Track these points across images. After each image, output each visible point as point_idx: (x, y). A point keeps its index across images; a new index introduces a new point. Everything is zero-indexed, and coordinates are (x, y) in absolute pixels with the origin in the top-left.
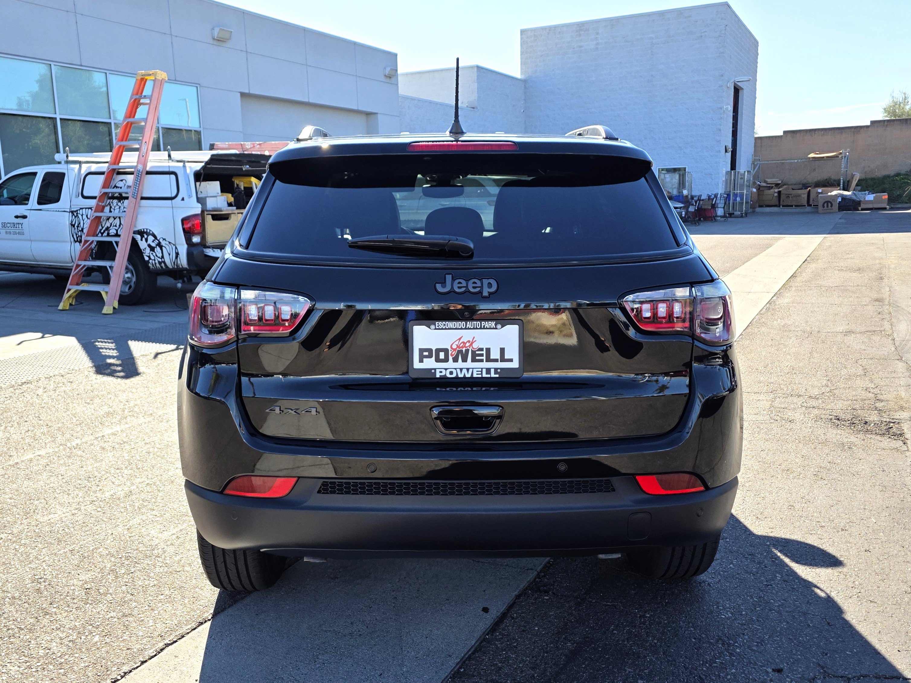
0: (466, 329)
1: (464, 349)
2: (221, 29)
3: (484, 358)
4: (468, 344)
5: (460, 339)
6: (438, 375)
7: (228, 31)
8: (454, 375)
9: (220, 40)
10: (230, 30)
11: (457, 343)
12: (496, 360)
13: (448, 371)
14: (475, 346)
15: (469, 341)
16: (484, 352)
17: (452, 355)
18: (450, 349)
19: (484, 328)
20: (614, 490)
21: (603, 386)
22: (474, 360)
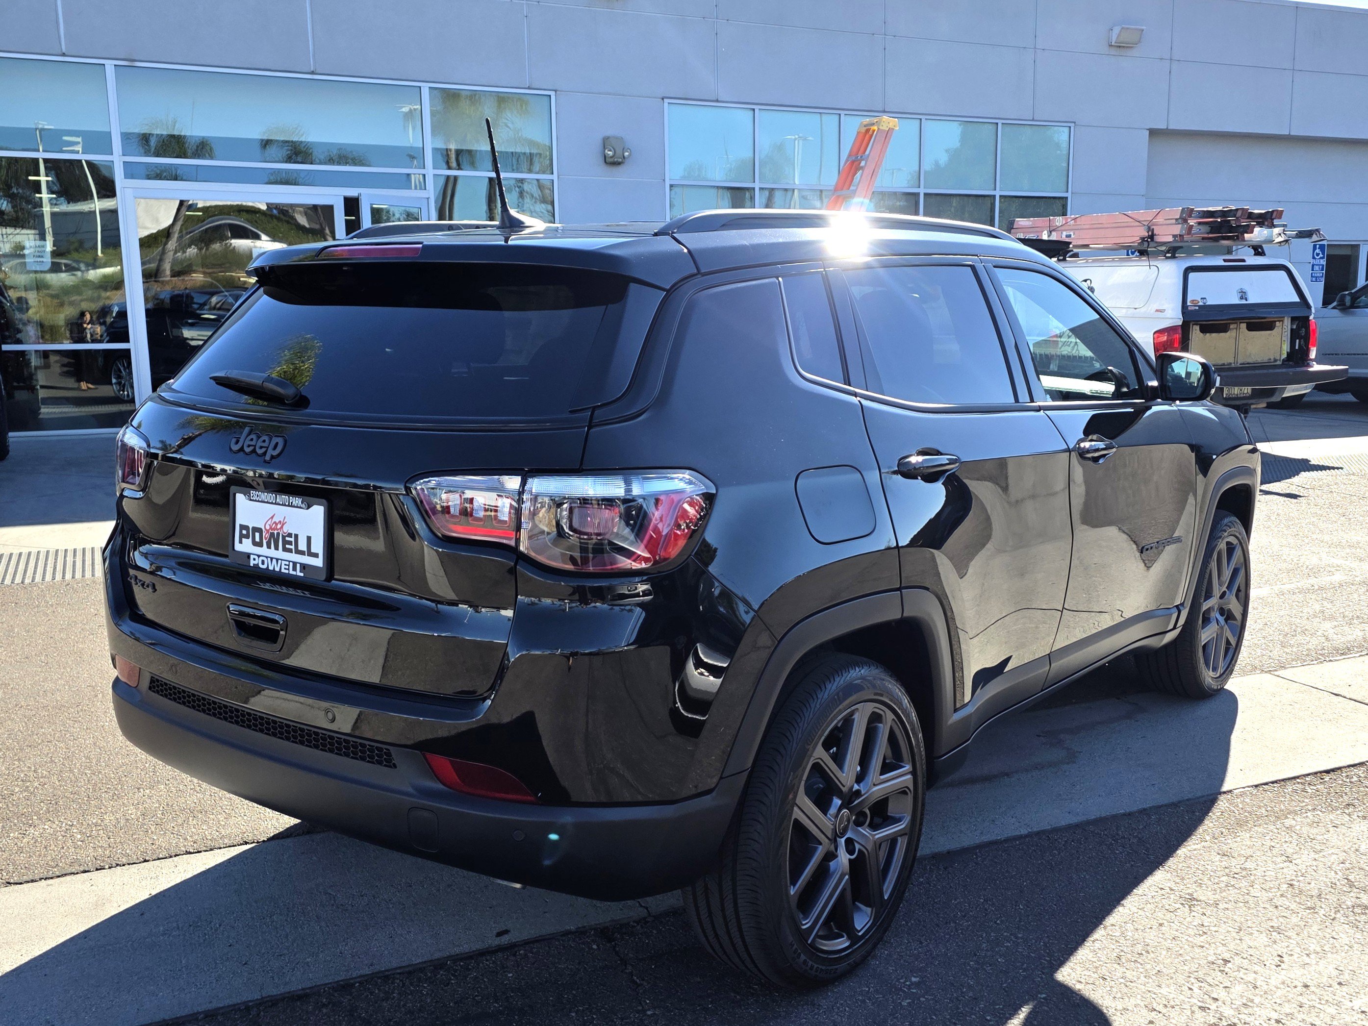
0: (275, 504)
1: (276, 532)
2: (1123, 28)
3: (293, 547)
4: (279, 526)
5: (272, 517)
6: (252, 563)
7: (1137, 29)
8: (264, 567)
9: (1121, 46)
10: (1140, 27)
11: (269, 522)
12: (302, 553)
13: (261, 558)
14: (286, 529)
15: (280, 522)
16: (292, 539)
17: (266, 539)
18: (264, 530)
19: (292, 506)
20: (395, 766)
21: (398, 609)
22: (285, 550)
